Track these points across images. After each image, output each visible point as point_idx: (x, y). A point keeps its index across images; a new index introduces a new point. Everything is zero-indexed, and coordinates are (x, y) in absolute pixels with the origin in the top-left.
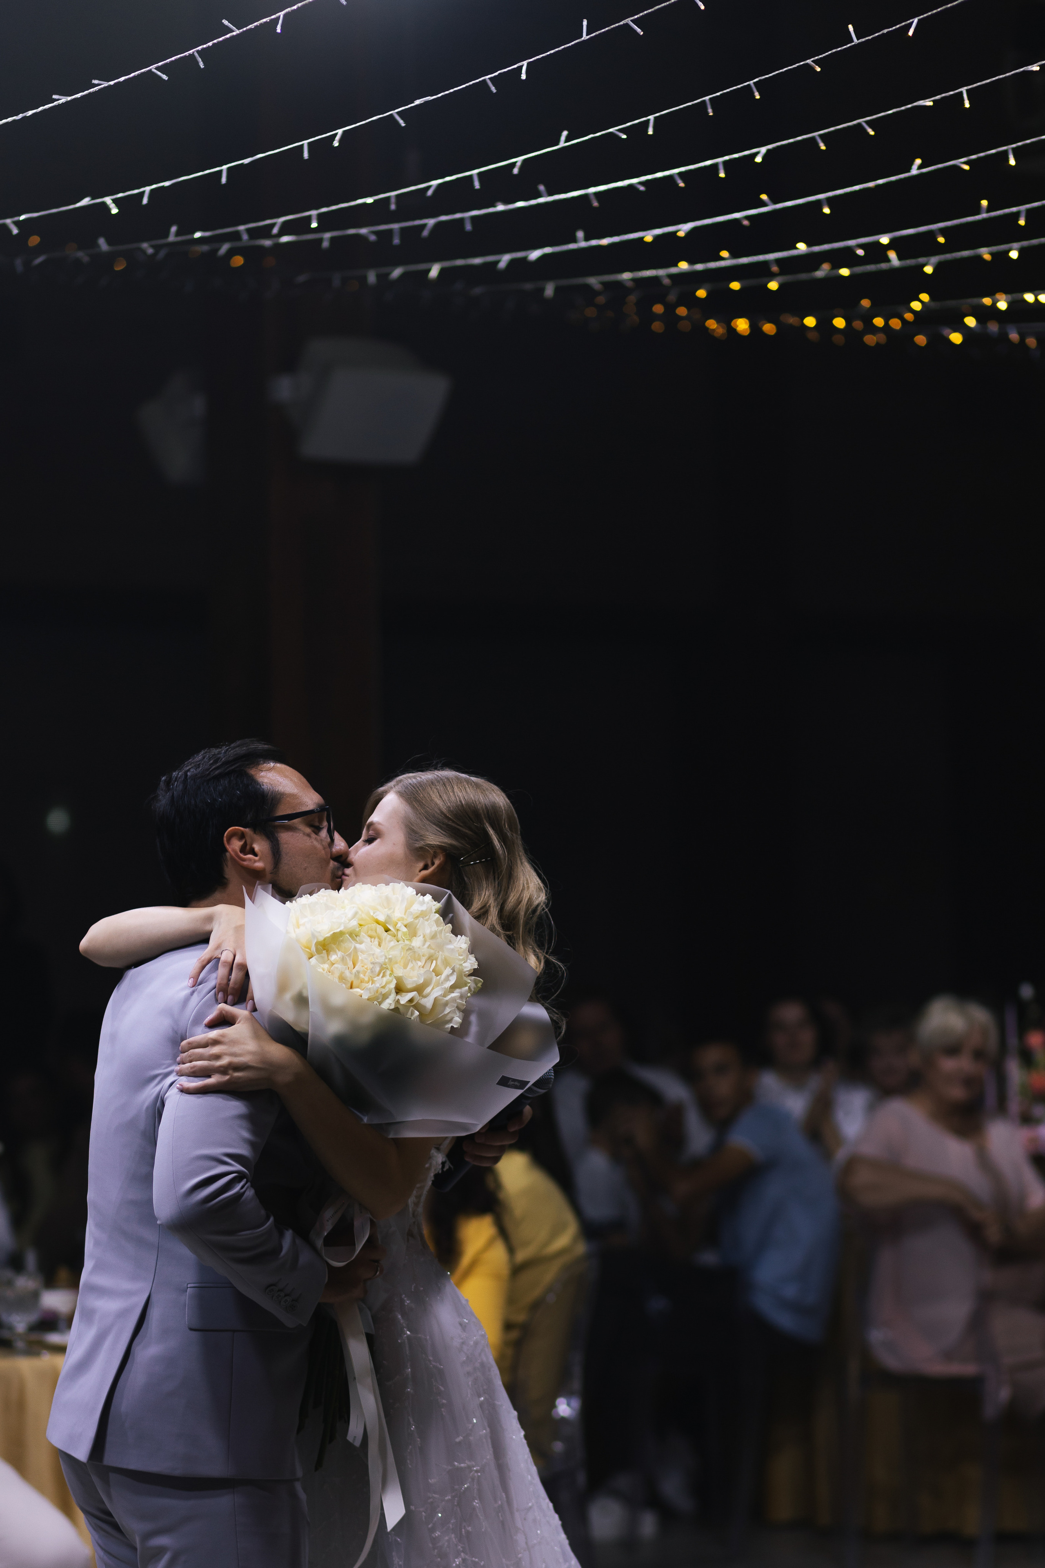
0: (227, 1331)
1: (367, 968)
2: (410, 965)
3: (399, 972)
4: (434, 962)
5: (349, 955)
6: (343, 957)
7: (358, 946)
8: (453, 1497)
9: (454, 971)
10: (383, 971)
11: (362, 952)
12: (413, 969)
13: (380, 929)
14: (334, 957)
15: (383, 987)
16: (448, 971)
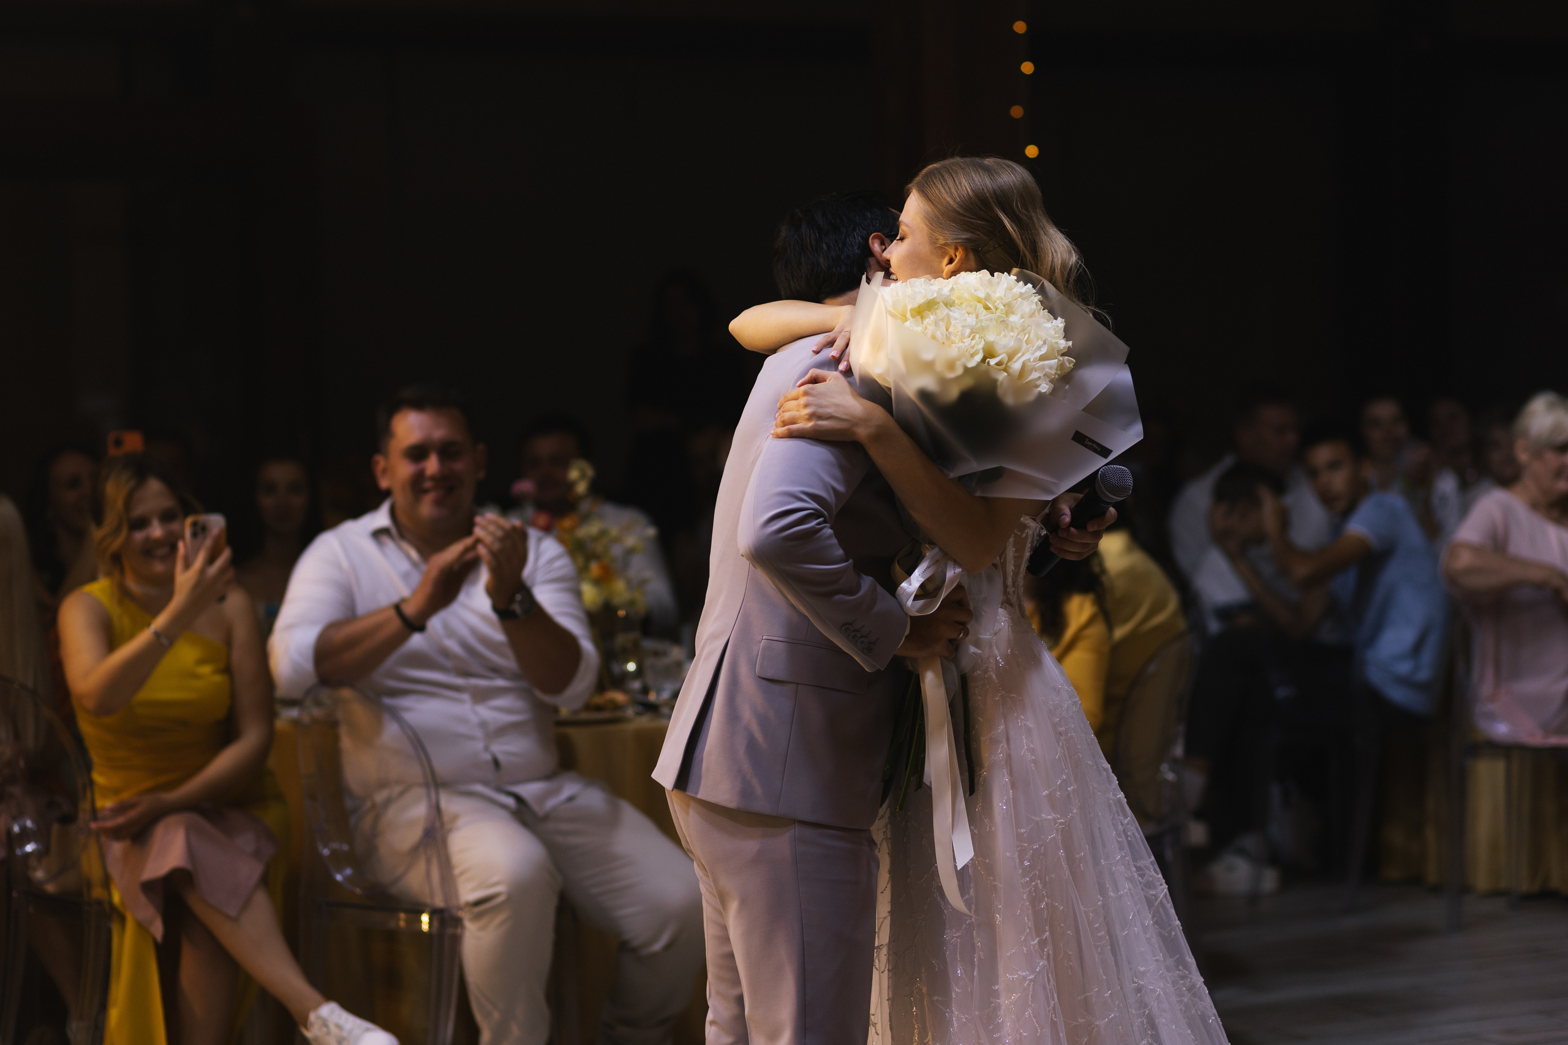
0: (791, 683)
1: (958, 332)
2: (1003, 333)
3: (991, 337)
4: (1027, 335)
5: (942, 320)
6: (936, 320)
7: (951, 313)
8: (1040, 846)
9: (1045, 343)
10: (973, 335)
11: (956, 319)
12: (1005, 336)
13: (980, 306)
14: (926, 321)
15: (973, 347)
16: (1040, 343)
